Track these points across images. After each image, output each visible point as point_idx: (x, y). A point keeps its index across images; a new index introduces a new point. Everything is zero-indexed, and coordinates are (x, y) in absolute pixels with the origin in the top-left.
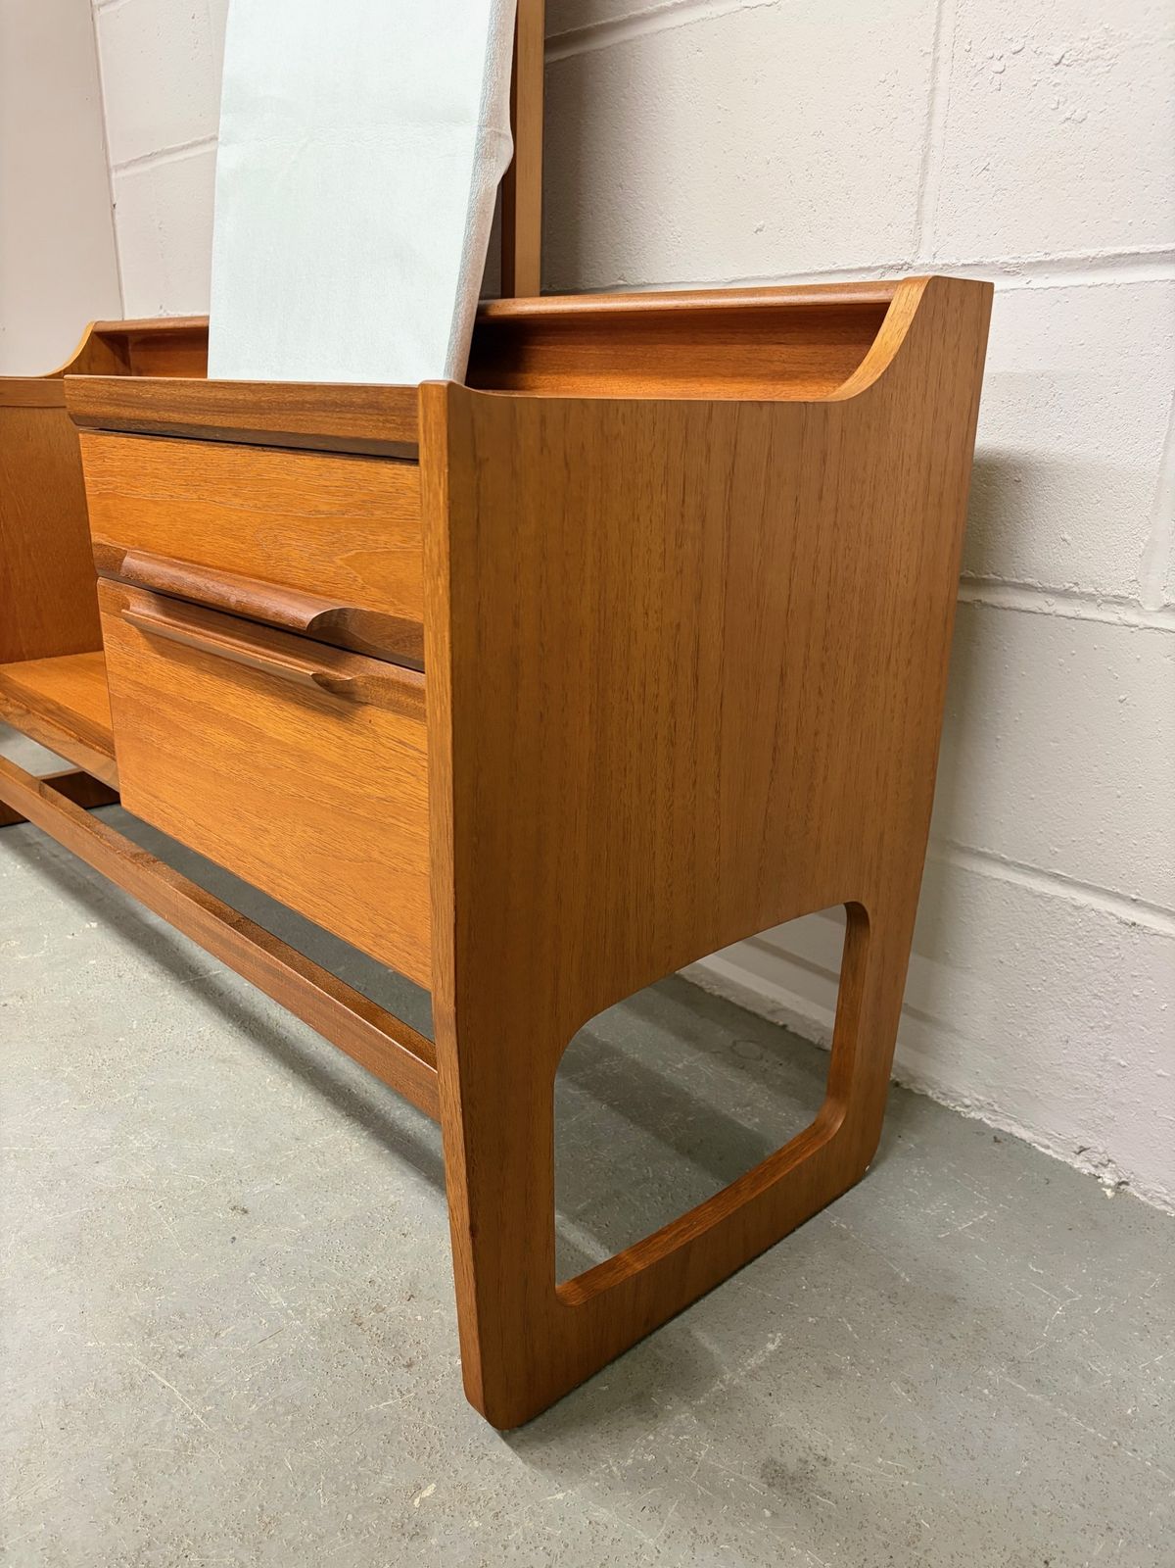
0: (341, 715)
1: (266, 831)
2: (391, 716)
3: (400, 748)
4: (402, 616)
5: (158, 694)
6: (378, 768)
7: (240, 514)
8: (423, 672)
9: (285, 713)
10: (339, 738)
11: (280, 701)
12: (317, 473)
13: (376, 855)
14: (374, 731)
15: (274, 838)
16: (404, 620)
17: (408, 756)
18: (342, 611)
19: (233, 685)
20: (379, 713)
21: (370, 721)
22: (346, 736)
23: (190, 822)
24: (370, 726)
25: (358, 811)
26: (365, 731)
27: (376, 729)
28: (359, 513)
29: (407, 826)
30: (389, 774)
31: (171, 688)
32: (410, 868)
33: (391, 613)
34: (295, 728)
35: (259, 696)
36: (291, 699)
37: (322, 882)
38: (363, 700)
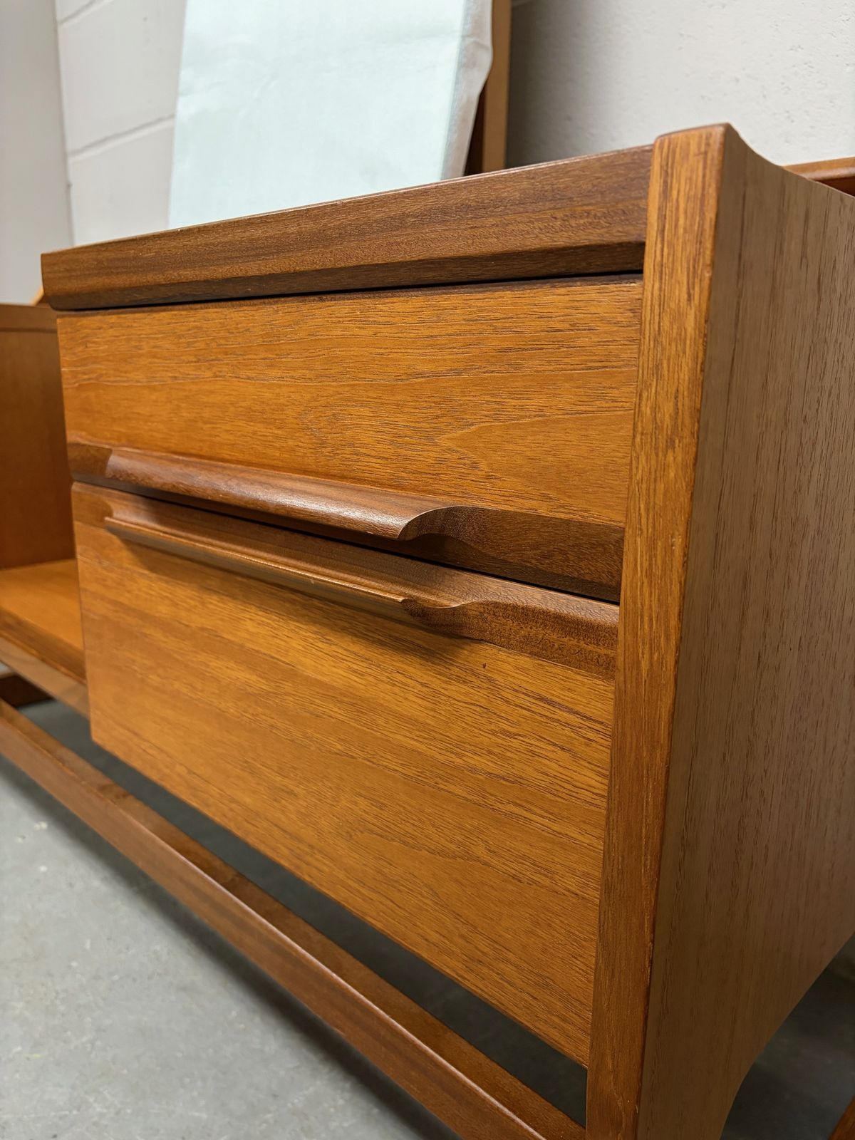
0: (428, 654)
1: (291, 793)
2: (524, 661)
3: (540, 708)
4: (568, 517)
5: (144, 616)
6: (494, 733)
7: (278, 391)
8: (617, 604)
9: (334, 647)
10: (423, 684)
11: (326, 630)
12: (416, 319)
13: (480, 851)
14: (490, 680)
15: (305, 804)
16: (568, 522)
17: (558, 721)
18: (451, 513)
19: (253, 609)
20: (503, 655)
21: (484, 666)
22: (436, 682)
23: (179, 769)
24: (483, 671)
25: (451, 788)
26: (473, 679)
27: (496, 676)
28: (492, 368)
29: (546, 822)
30: (515, 743)
31: (163, 610)
32: (547, 882)
33: (543, 512)
34: (349, 668)
35: (293, 624)
36: (344, 629)
37: (380, 872)
38: (476, 635)
